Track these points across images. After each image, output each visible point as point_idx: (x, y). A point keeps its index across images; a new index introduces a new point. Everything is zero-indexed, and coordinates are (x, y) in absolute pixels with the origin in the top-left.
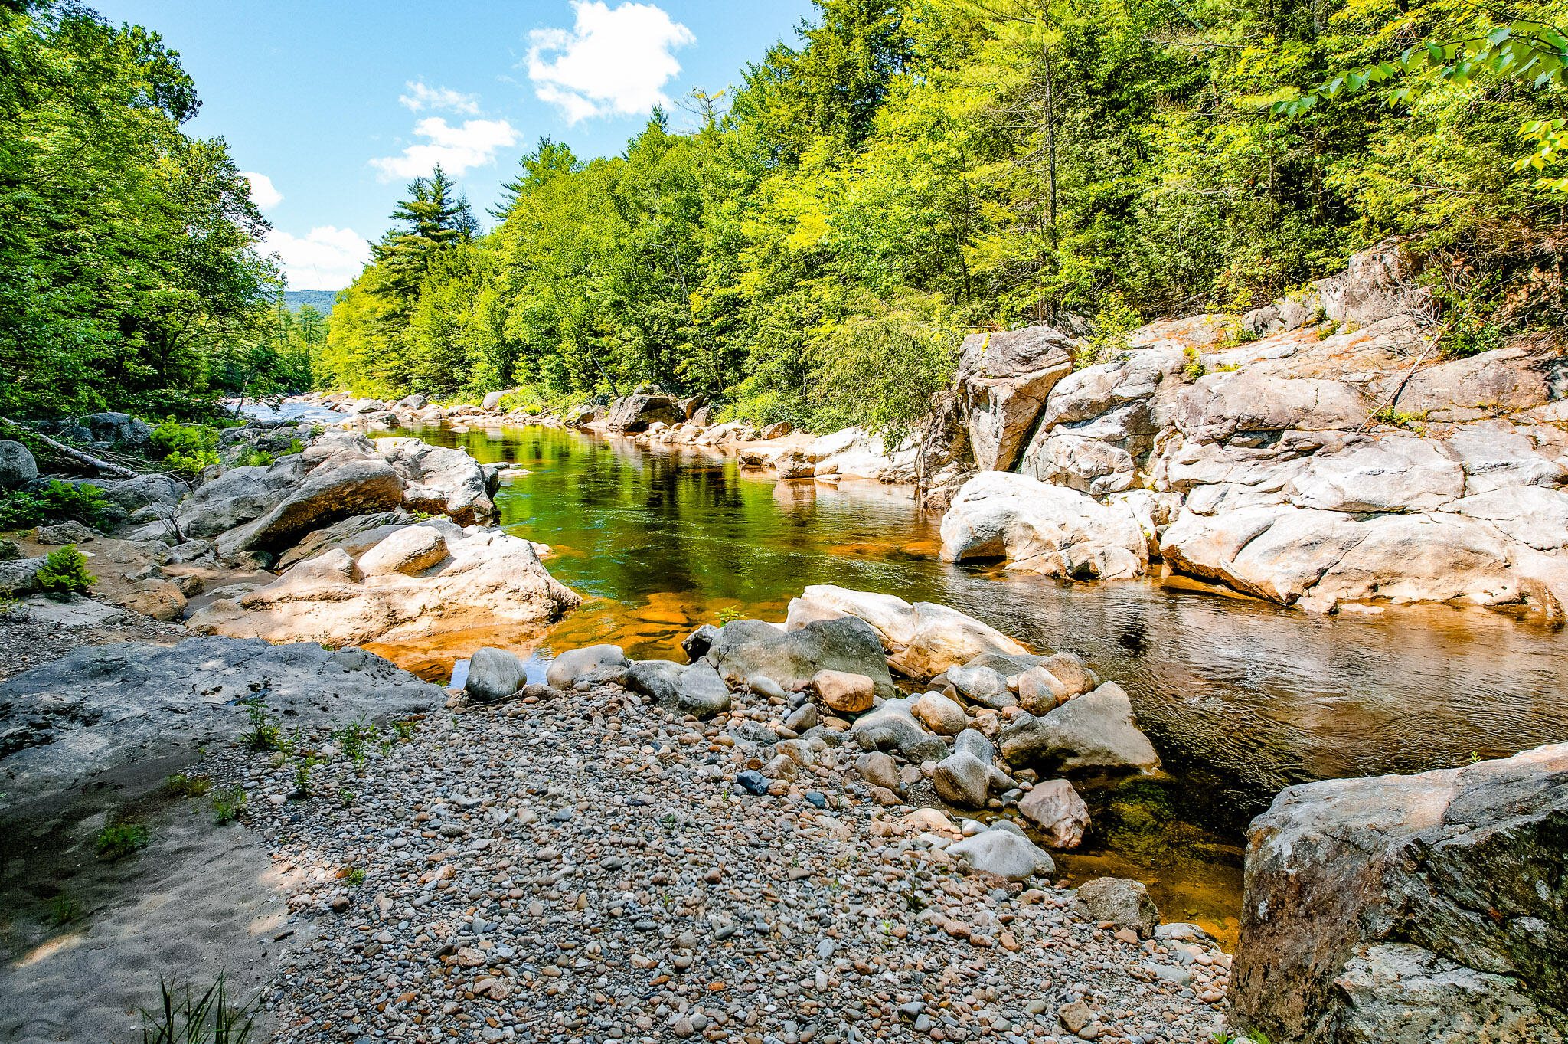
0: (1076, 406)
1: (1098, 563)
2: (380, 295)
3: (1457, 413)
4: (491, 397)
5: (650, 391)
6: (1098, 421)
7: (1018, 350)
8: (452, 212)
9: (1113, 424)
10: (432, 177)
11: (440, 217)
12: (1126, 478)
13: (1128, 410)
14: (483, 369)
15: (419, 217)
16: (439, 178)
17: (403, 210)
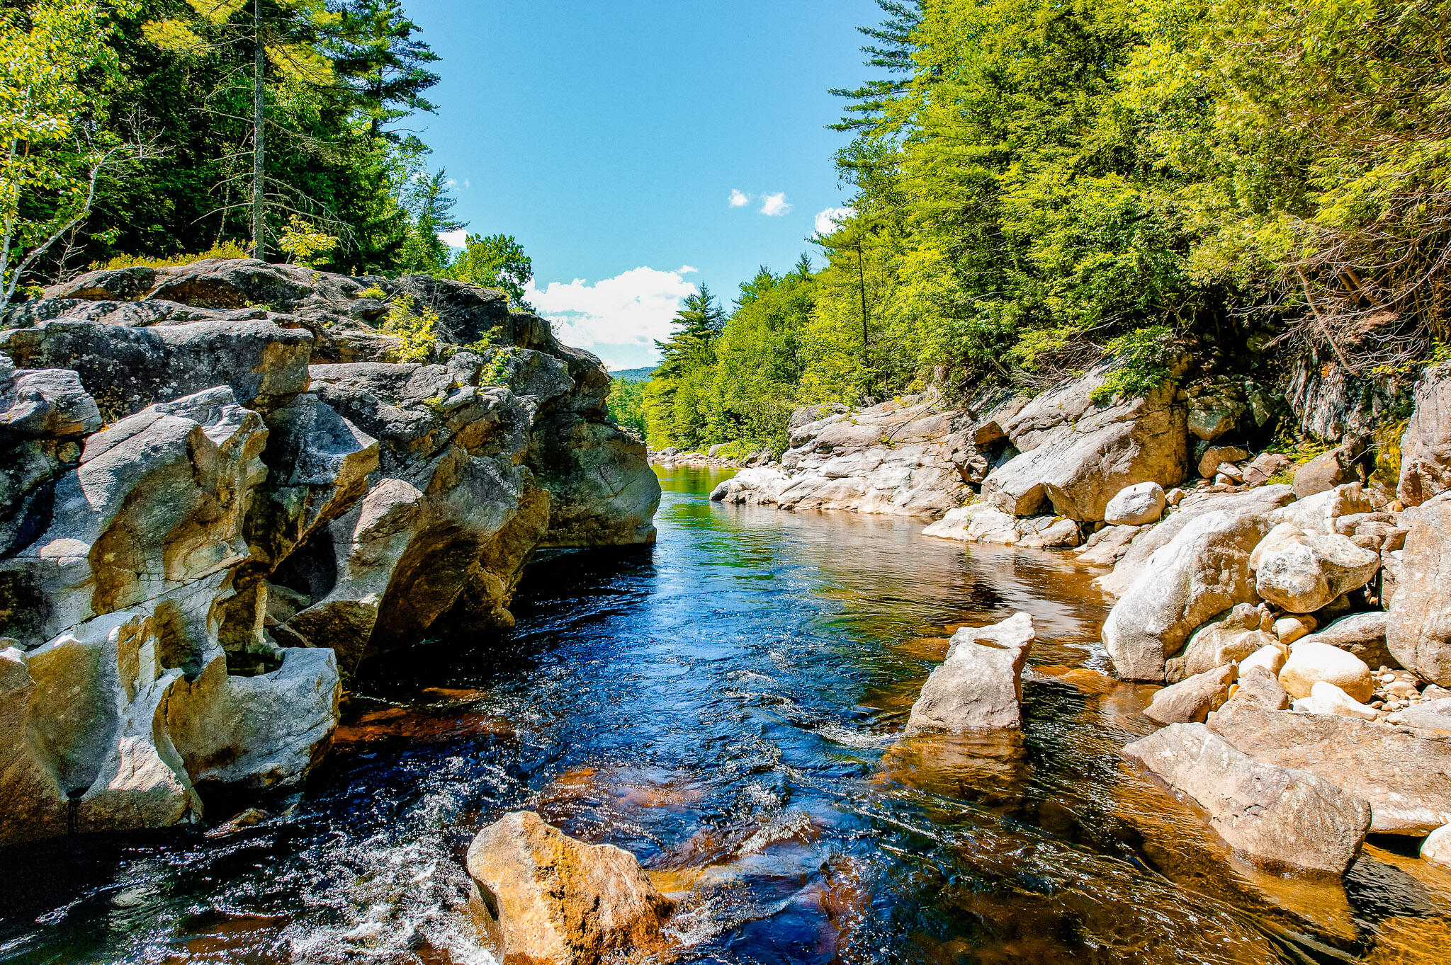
0: (795, 439)
2: (664, 378)
3: (915, 439)
4: (714, 447)
8: (713, 317)
10: (699, 294)
11: (703, 321)
14: (713, 428)
15: (690, 321)
16: (704, 294)
17: (681, 318)
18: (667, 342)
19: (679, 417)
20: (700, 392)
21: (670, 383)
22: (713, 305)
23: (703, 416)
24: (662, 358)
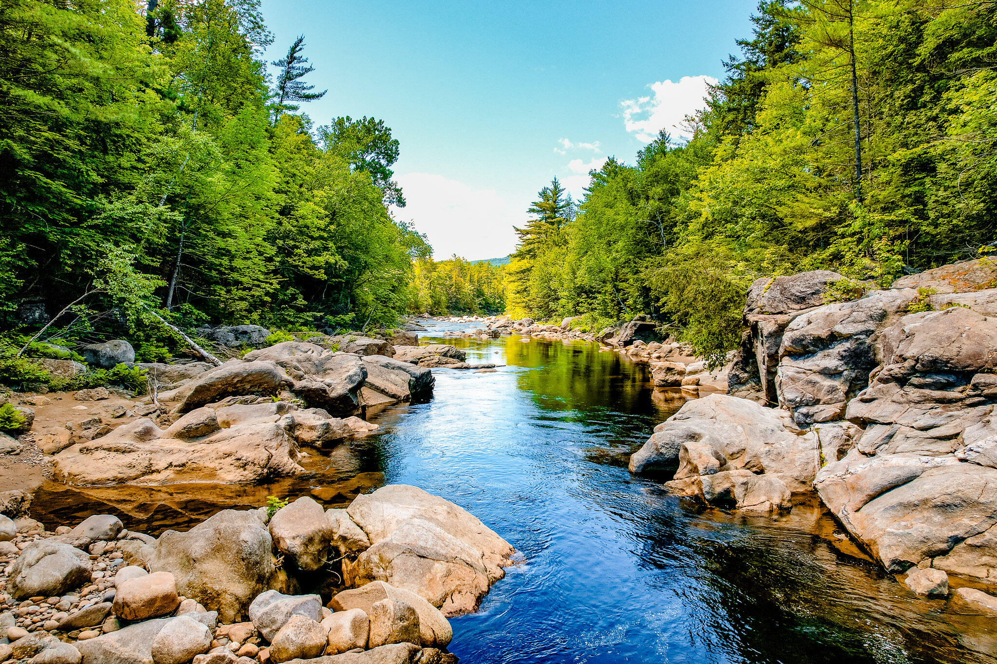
0: (799, 340)
1: (738, 492)
2: (518, 258)
4: (567, 320)
5: (643, 319)
6: (820, 354)
7: (793, 291)
8: (562, 207)
9: (830, 359)
10: (552, 187)
11: (554, 210)
12: (832, 410)
13: (847, 345)
14: (565, 302)
15: (544, 210)
16: (556, 187)
17: (535, 207)
18: (523, 228)
19: (533, 292)
20: (553, 270)
21: (525, 263)
22: (563, 196)
23: (555, 291)
24: (520, 242)
